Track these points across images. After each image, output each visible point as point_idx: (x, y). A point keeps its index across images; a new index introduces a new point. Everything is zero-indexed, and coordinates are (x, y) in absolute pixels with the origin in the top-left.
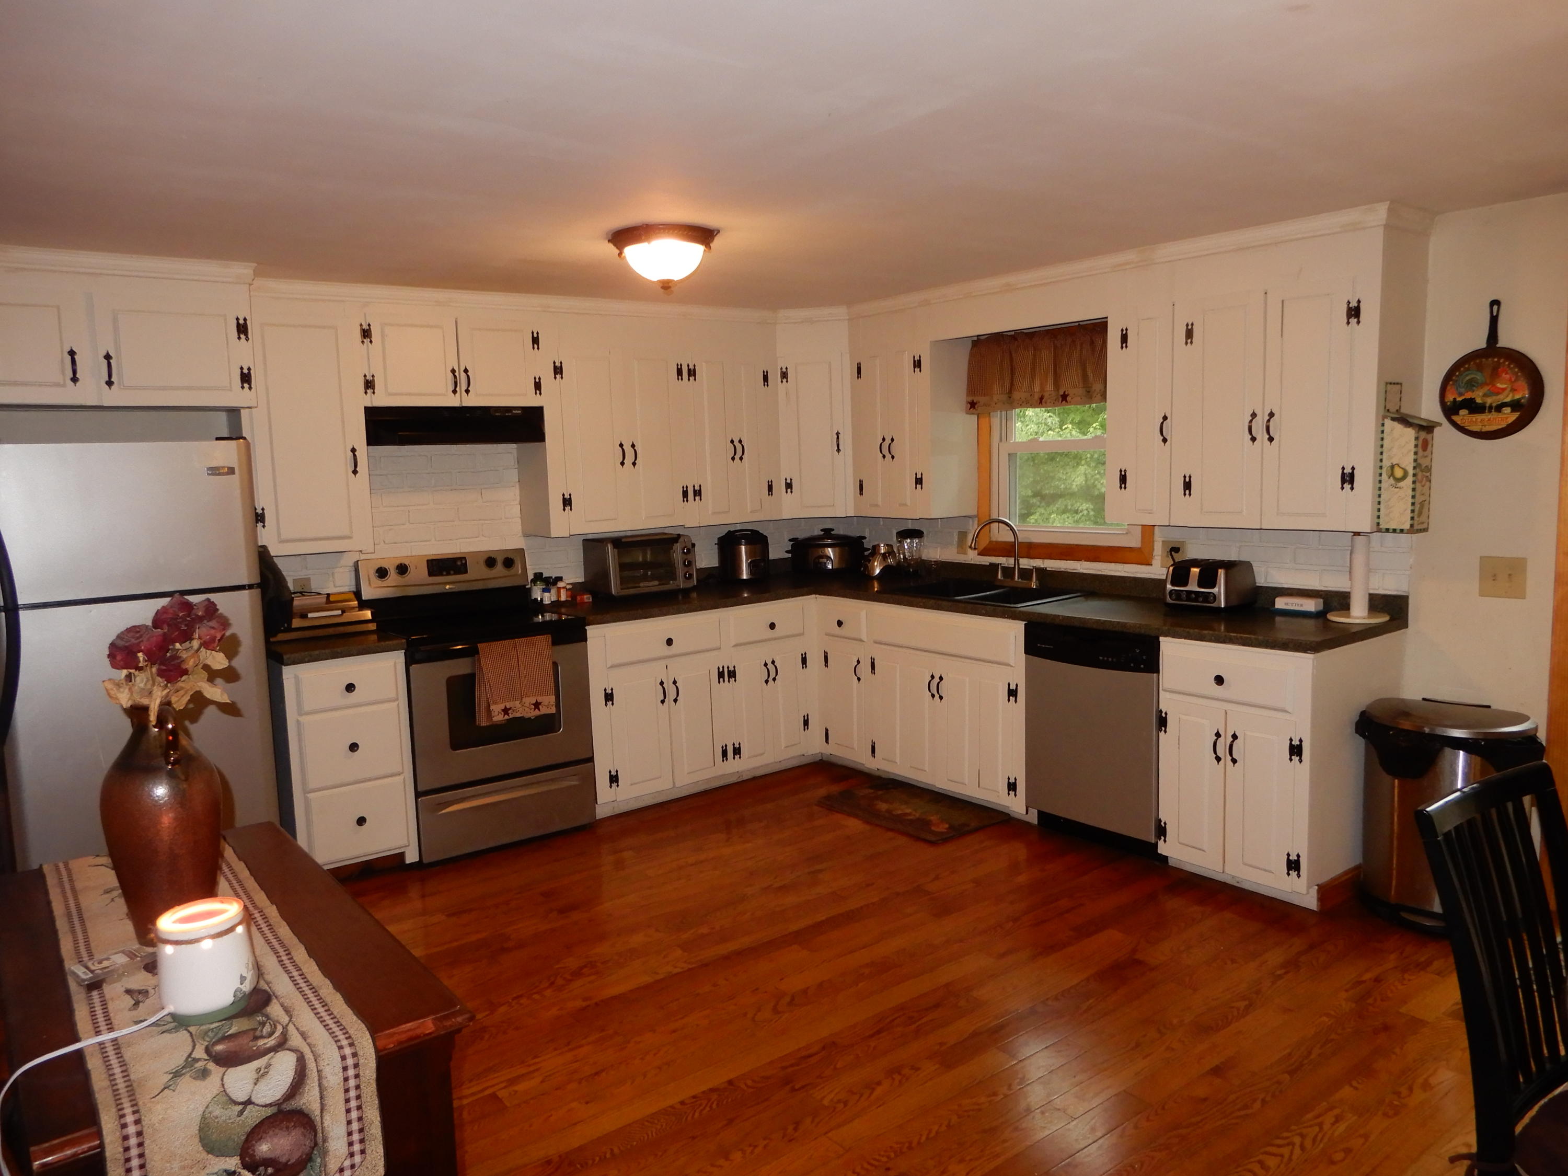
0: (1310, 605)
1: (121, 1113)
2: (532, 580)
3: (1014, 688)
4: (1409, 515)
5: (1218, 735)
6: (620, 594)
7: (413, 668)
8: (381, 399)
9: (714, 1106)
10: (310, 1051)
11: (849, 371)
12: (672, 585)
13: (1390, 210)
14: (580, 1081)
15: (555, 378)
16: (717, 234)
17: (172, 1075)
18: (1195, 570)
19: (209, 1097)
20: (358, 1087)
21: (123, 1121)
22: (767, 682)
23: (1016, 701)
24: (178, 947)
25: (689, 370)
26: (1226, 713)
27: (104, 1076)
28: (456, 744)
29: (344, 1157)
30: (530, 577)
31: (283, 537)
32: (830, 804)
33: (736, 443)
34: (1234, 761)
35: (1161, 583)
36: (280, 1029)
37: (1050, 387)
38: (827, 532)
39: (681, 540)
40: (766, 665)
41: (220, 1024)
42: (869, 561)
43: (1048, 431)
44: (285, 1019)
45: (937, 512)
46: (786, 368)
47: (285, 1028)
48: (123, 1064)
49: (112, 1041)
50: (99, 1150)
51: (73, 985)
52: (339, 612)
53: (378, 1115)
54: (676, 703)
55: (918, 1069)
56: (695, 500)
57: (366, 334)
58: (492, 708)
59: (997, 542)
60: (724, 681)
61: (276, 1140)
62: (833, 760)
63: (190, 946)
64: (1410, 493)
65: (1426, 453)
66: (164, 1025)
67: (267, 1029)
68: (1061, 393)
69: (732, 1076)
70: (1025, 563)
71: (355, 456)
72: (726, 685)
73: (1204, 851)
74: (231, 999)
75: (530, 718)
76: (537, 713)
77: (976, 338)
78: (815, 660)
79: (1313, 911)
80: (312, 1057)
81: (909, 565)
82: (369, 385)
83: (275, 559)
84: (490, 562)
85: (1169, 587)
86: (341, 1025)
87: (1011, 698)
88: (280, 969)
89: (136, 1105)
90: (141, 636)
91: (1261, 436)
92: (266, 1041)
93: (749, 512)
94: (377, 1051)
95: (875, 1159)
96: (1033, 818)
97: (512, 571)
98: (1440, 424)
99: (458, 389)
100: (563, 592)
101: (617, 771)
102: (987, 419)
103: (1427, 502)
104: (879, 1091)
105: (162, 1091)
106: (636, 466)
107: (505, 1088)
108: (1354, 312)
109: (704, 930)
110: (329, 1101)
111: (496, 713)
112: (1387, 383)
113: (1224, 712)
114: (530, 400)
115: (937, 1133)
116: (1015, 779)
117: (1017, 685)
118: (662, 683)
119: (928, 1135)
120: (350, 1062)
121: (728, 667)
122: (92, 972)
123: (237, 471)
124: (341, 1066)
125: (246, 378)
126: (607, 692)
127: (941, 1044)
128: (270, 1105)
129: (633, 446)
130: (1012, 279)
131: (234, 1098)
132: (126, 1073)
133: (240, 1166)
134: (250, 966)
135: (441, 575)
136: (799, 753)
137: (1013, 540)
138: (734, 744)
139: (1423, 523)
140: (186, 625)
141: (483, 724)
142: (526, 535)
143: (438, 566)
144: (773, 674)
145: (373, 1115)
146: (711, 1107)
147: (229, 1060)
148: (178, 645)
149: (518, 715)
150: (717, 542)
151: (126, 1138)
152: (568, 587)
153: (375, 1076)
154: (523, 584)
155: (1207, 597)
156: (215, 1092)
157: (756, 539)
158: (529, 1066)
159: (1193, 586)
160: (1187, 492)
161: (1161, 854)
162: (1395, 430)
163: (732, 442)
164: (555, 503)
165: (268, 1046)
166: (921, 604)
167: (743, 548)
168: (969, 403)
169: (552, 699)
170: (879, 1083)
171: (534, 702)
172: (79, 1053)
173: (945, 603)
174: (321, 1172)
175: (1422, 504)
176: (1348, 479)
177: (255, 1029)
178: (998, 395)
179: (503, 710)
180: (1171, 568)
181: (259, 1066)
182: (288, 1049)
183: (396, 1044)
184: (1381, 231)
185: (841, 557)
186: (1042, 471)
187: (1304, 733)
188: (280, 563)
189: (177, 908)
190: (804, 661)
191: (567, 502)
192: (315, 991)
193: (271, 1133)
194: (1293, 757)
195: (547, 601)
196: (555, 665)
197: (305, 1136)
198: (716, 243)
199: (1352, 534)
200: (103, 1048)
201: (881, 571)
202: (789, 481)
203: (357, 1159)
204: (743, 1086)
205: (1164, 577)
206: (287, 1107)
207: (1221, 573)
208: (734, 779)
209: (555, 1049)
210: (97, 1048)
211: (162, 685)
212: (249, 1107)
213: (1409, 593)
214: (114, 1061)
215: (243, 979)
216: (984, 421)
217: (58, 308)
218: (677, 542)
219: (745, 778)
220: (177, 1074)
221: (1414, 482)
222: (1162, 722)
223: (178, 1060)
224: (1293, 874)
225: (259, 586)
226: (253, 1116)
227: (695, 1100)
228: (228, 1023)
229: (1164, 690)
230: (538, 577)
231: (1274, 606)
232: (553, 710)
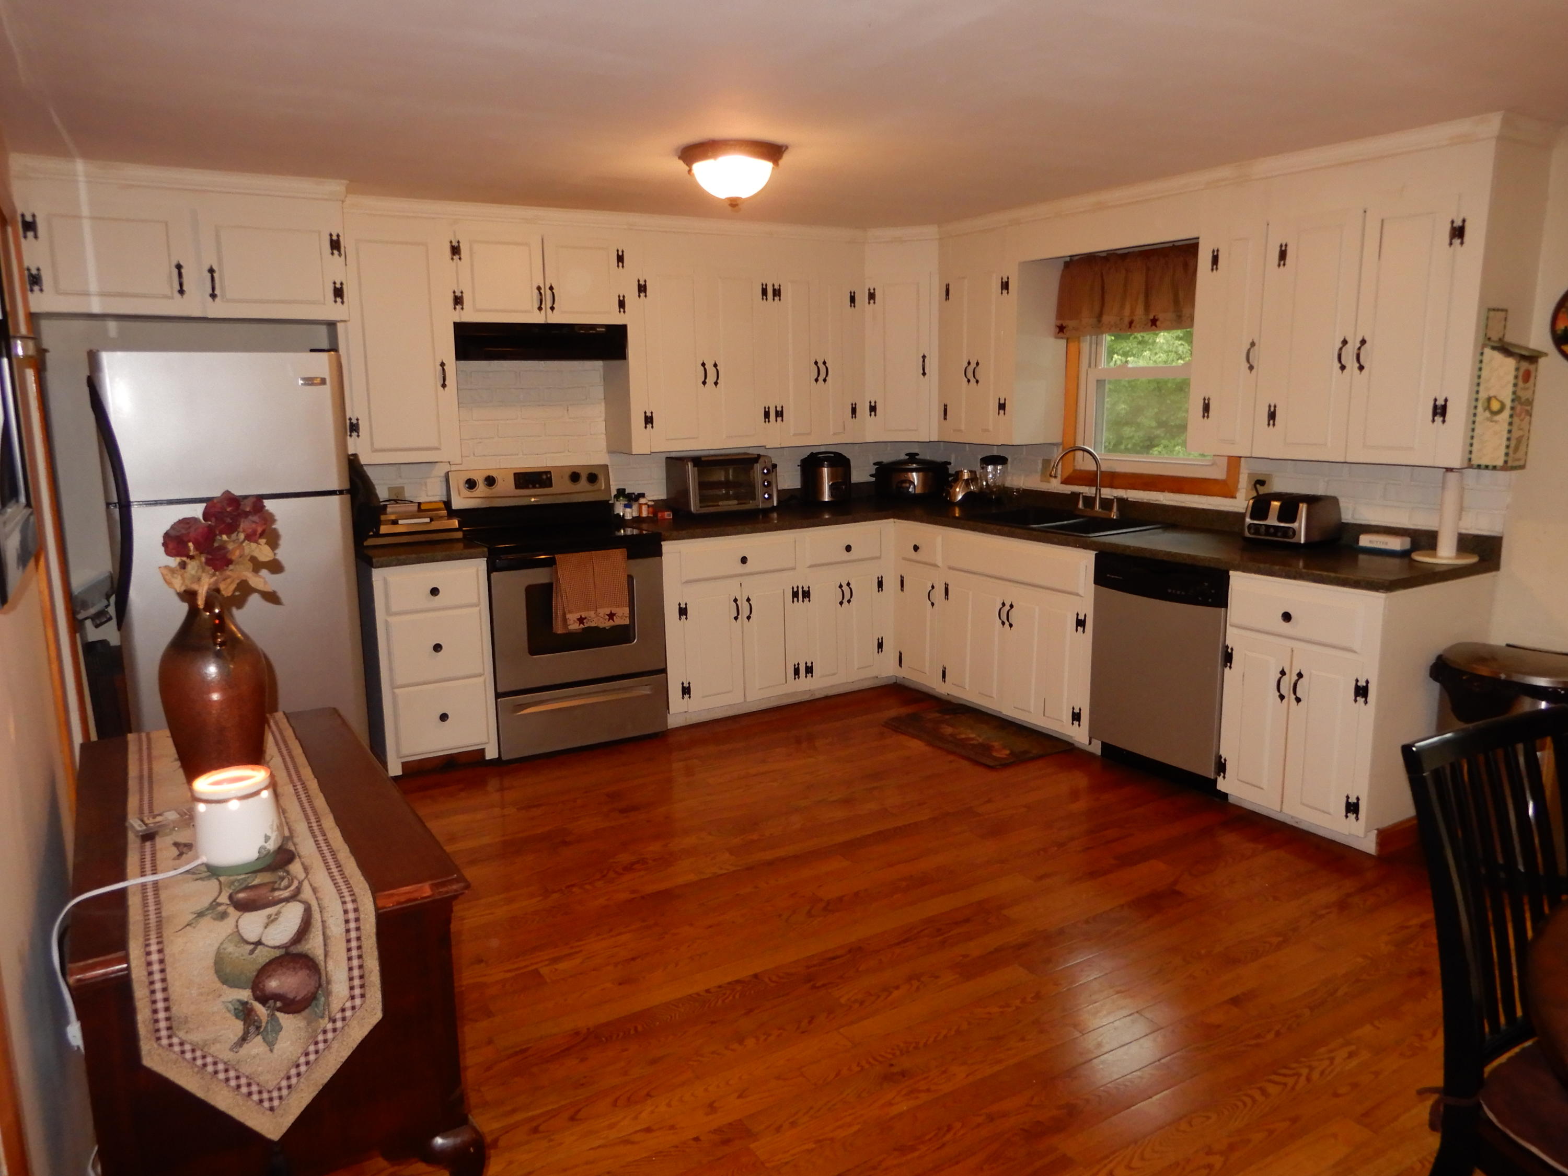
0: (1395, 544)
1: (147, 942)
2: (615, 496)
3: (1083, 618)
4: (1503, 450)
5: (1283, 673)
6: (699, 512)
7: (494, 575)
8: (469, 315)
9: (737, 996)
10: (317, 903)
11: (937, 292)
12: (750, 505)
13: (1506, 122)
14: (616, 965)
15: (639, 296)
16: (785, 150)
17: (195, 915)
18: (1276, 504)
19: (224, 935)
20: (358, 939)
21: (148, 949)
22: (841, 603)
23: (1084, 632)
24: (209, 805)
25: (774, 290)
26: (1293, 651)
27: (140, 911)
28: (534, 650)
29: (346, 999)
30: (614, 492)
31: (376, 446)
32: (897, 726)
33: (820, 365)
34: (1298, 700)
35: (1240, 517)
36: (296, 884)
37: (1140, 310)
38: (912, 457)
39: (761, 460)
40: (841, 586)
41: (247, 876)
42: (951, 487)
43: (1178, 359)
44: (301, 875)
45: (1018, 439)
46: (874, 289)
47: (301, 883)
48: (158, 903)
49: (154, 884)
50: (126, 972)
51: (131, 836)
52: (428, 520)
53: (378, 965)
54: (749, 620)
55: (937, 977)
56: (776, 421)
57: (455, 250)
58: (568, 616)
59: (1081, 471)
60: (798, 601)
61: (283, 978)
62: (907, 683)
63: (218, 805)
64: (1506, 427)
65: (1527, 385)
66: (199, 874)
67: (285, 883)
68: (1151, 317)
69: (758, 970)
70: (1107, 493)
71: (443, 369)
72: (800, 605)
73: (1262, 789)
74: (256, 855)
75: (605, 628)
76: (611, 623)
77: (1068, 259)
78: (891, 584)
79: (1371, 855)
80: (317, 909)
81: (992, 492)
82: (458, 301)
83: (365, 468)
84: (575, 477)
85: (1248, 520)
86: (349, 884)
87: (1079, 628)
88: (309, 834)
89: (161, 937)
90: (190, 527)
91: (1351, 365)
92: (281, 892)
93: (831, 433)
94: (377, 909)
95: (881, 1055)
96: (1096, 749)
97: (596, 487)
98: (1546, 354)
99: (543, 306)
100: (644, 508)
101: (689, 683)
102: (1077, 343)
103: (1524, 440)
104: (896, 994)
105: (186, 927)
106: (718, 386)
107: (546, 966)
108: (1458, 232)
109: (755, 837)
110: (332, 949)
111: (572, 622)
112: (1489, 310)
113: (1290, 650)
114: (614, 318)
115: (945, 1037)
116: (1080, 709)
117: (1085, 615)
118: (736, 600)
119: (936, 1037)
120: (352, 916)
121: (803, 588)
122: (146, 825)
123: (328, 381)
124: (343, 918)
125: (338, 293)
126: (681, 606)
127: (965, 956)
128: (278, 947)
129: (715, 365)
130: (1107, 196)
131: (246, 937)
132: (158, 911)
133: (252, 997)
134: (275, 827)
135: (527, 487)
136: (875, 674)
137: (1095, 469)
138: (806, 663)
139: (1519, 460)
140: (231, 519)
141: (560, 632)
142: (611, 452)
143: (525, 479)
144: (847, 596)
145: (373, 964)
146: (734, 997)
147: (245, 907)
148: (225, 537)
149: (593, 625)
150: (799, 464)
151: (149, 964)
152: (650, 503)
153: (374, 930)
154: (608, 499)
155: (1286, 532)
156: (230, 931)
157: (839, 462)
158: (572, 948)
159: (1272, 521)
160: (1271, 422)
161: (1220, 791)
162: (1495, 358)
163: (816, 363)
164: (637, 420)
165: (282, 896)
166: (995, 531)
167: (825, 470)
168: (1058, 326)
169: (626, 610)
170: (897, 988)
171: (609, 613)
172: (123, 891)
173: (1018, 531)
174: (324, 1009)
175: (1519, 440)
176: (1440, 411)
177: (275, 882)
178: (1087, 319)
179: (578, 619)
180: (1251, 502)
181: (270, 913)
182: (300, 901)
183: (395, 903)
184: (1493, 143)
185: (925, 482)
186: (1168, 402)
187: (1371, 674)
188: (370, 472)
189: (214, 772)
190: (880, 584)
191: (649, 420)
192: (333, 854)
193: (279, 972)
194: (1358, 698)
195: (628, 517)
196: (630, 578)
197: (310, 977)
198: (786, 159)
199: (1444, 470)
200: (144, 889)
201: (963, 497)
202: (873, 404)
203: (358, 1001)
204: (767, 980)
205: (1244, 511)
206: (295, 950)
207: (1303, 508)
208: (806, 697)
209: (598, 935)
210: (140, 888)
211: (210, 573)
212: (260, 947)
213: (1503, 532)
214: (151, 900)
215: (267, 838)
216: (1073, 346)
217: (166, 224)
218: (757, 462)
219: (818, 696)
220: (200, 914)
221: (1511, 416)
222: (1228, 658)
223: (205, 902)
224: (1352, 816)
225: (349, 491)
226: (263, 956)
227: (719, 990)
228: (254, 875)
229: (1231, 626)
230: (621, 493)
231: (1358, 543)
232: (627, 622)
